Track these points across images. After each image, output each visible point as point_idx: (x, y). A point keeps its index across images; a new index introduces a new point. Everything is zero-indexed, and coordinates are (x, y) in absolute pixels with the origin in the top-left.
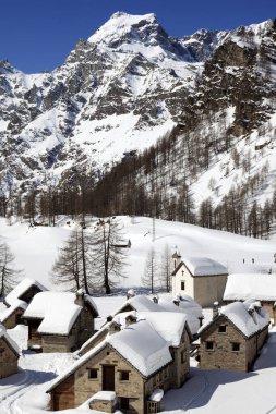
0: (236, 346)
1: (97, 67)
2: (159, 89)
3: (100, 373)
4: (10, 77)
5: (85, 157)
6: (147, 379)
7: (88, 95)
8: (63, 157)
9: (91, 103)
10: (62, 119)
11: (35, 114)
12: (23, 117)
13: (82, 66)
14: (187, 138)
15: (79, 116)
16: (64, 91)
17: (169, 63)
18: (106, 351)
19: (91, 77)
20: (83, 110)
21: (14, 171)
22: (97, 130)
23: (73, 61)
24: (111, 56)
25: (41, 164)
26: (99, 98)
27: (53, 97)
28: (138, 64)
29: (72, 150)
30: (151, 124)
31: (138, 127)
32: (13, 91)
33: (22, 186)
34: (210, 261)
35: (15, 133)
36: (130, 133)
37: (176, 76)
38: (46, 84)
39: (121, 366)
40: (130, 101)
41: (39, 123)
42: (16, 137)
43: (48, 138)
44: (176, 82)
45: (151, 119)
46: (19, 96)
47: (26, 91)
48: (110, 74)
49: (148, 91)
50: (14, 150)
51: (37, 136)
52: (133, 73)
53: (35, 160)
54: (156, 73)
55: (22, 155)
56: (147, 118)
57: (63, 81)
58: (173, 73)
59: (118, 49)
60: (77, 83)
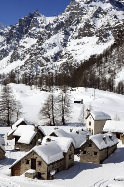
0: (95, 153)
1: (79, 14)
2: (108, 25)
3: (30, 162)
4: (39, 18)
5: (72, 57)
6: (48, 165)
7: (74, 27)
8: (62, 57)
9: (76, 31)
10: (62, 38)
11: (49, 36)
12: (44, 38)
13: (72, 13)
14: (118, 50)
15: (70, 37)
16: (63, 25)
17: (114, 12)
18: (33, 153)
19: (76, 18)
20: (72, 35)
21: (39, 63)
22: (78, 44)
23: (68, 11)
24: (86, 8)
25: (51, 60)
26: (80, 29)
27: (58, 28)
28: (99, 12)
29: (66, 54)
30: (104, 42)
31: (97, 43)
32: (40, 25)
33: (42, 70)
34: (103, 113)
35: (40, 45)
36: (94, 46)
37: (117, 18)
38: (55, 22)
39: (38, 159)
40: (94, 31)
41: (51, 41)
42: (40, 47)
43: (55, 48)
44: (117, 21)
45: (104, 39)
46: (42, 27)
47: (46, 25)
48: (85, 17)
49: (103, 25)
50: (39, 53)
51: (50, 47)
52: (96, 17)
53: (49, 58)
54: (108, 17)
55: (43, 55)
56: (102, 39)
57: (63, 20)
58: (115, 17)
59: (90, 5)
60: (69, 21)
